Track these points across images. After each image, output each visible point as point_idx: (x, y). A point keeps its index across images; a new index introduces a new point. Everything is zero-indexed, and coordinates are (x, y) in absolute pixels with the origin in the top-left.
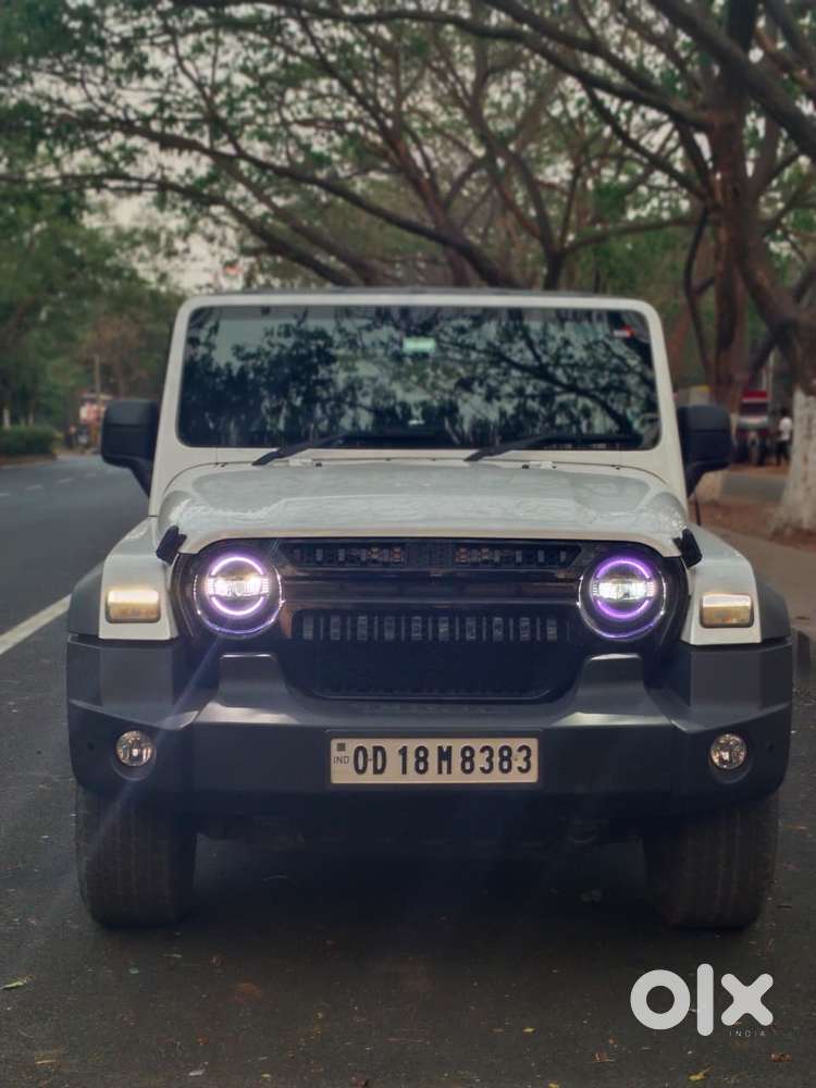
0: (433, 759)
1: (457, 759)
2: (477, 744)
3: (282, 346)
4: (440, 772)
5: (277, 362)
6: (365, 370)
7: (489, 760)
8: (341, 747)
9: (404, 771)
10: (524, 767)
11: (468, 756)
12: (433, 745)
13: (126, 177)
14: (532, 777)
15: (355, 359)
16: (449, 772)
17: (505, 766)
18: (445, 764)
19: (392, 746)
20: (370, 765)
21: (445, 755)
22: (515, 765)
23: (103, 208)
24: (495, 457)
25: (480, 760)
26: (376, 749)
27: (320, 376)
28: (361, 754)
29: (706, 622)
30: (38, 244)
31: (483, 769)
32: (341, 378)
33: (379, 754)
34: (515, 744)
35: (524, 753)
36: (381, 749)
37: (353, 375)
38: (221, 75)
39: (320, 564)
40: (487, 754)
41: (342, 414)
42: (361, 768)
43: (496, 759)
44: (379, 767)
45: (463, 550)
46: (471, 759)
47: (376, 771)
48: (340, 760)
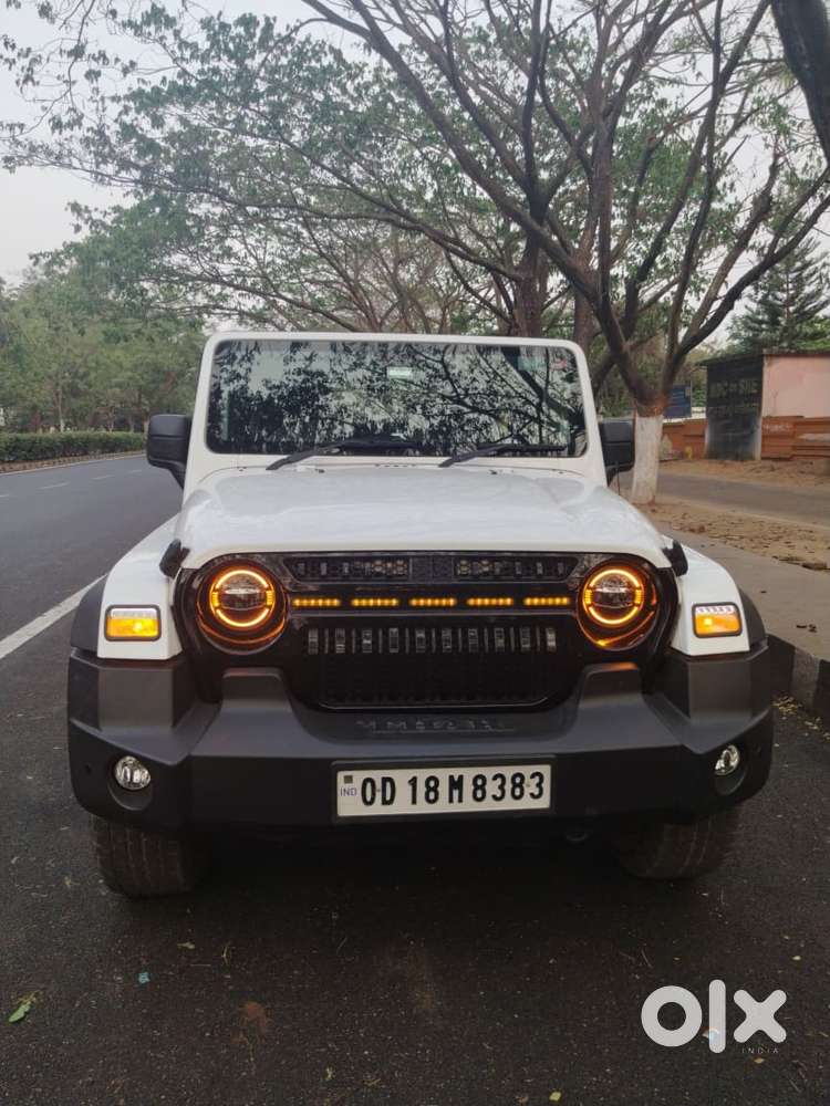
0: (444, 788)
1: (468, 787)
2: (489, 772)
3: (295, 380)
4: (451, 801)
5: (292, 393)
6: (349, 398)
7: (501, 788)
8: (349, 779)
9: (414, 802)
10: (536, 793)
11: (480, 785)
12: (443, 775)
13: (222, 308)
14: (544, 803)
15: (341, 391)
16: (460, 800)
17: (517, 792)
18: (456, 793)
19: (401, 777)
20: (379, 796)
21: (456, 784)
22: (527, 791)
23: (213, 326)
24: (464, 463)
25: (492, 788)
26: (385, 780)
27: (320, 403)
28: (369, 785)
29: (699, 631)
30: (181, 342)
31: (494, 797)
32: (333, 405)
33: (388, 784)
34: (527, 770)
35: (537, 779)
36: (390, 780)
37: (341, 402)
38: (268, 258)
39: (323, 578)
40: (499, 781)
41: (335, 427)
42: (369, 799)
43: (508, 786)
44: (388, 798)
45: (464, 562)
46: (482, 787)
47: (385, 802)
48: (347, 792)
